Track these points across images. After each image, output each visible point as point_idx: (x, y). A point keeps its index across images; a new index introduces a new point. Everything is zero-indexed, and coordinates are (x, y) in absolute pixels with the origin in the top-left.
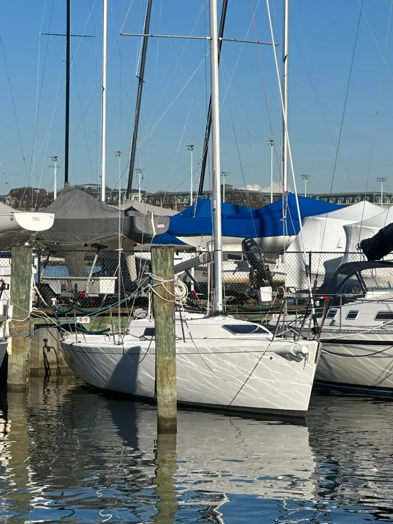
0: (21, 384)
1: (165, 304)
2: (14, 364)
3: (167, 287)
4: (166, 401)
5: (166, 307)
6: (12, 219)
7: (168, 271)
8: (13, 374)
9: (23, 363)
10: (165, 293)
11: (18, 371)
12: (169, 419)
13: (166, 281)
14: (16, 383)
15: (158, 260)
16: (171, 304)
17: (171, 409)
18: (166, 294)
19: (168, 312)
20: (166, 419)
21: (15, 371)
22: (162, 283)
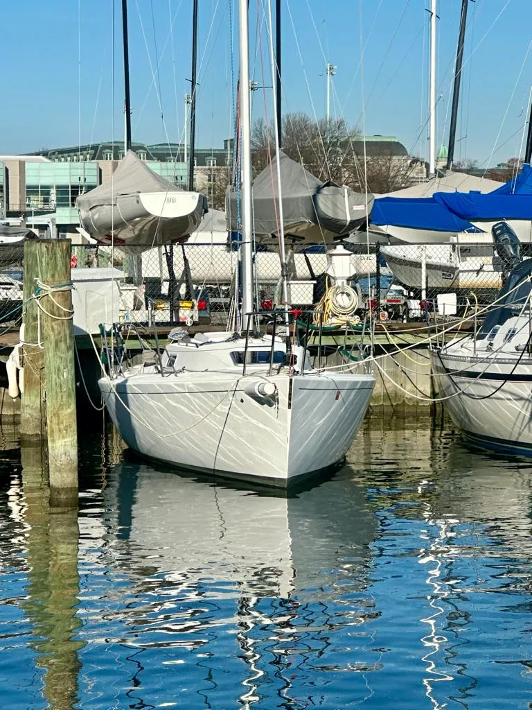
0: (37, 435)
1: (53, 324)
2: (27, 406)
3: (56, 297)
4: (58, 464)
5: (55, 327)
6: (138, 202)
7: (57, 276)
8: (26, 420)
9: (39, 405)
10: (53, 307)
11: (32, 416)
12: (63, 489)
13: (54, 290)
14: (30, 433)
15: (44, 260)
16: (63, 323)
17: (65, 475)
18: (55, 308)
19: (59, 334)
20: (59, 488)
21: (28, 416)
22: (49, 293)
